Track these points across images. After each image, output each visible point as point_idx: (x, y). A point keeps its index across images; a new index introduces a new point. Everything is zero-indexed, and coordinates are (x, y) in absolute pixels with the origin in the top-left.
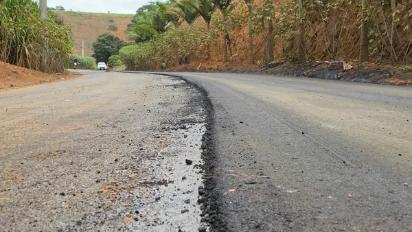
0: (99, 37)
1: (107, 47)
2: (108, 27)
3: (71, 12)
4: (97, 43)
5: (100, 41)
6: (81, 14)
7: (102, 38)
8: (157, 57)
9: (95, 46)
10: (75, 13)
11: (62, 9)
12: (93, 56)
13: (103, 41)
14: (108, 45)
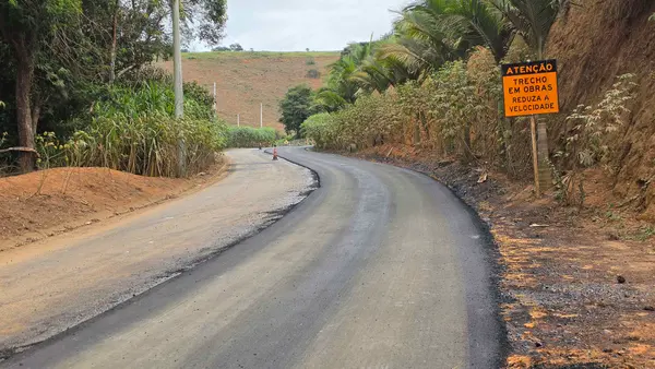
0: (290, 91)
1: (301, 106)
2: (305, 73)
3: (253, 52)
4: (286, 101)
5: (290, 97)
6: (265, 55)
7: (294, 93)
8: (345, 137)
9: (284, 106)
10: (257, 53)
11: (239, 48)
12: (281, 121)
13: (296, 98)
14: (302, 103)
